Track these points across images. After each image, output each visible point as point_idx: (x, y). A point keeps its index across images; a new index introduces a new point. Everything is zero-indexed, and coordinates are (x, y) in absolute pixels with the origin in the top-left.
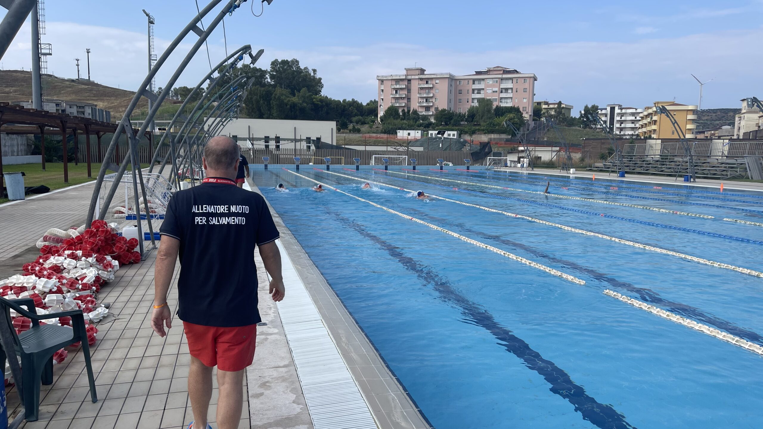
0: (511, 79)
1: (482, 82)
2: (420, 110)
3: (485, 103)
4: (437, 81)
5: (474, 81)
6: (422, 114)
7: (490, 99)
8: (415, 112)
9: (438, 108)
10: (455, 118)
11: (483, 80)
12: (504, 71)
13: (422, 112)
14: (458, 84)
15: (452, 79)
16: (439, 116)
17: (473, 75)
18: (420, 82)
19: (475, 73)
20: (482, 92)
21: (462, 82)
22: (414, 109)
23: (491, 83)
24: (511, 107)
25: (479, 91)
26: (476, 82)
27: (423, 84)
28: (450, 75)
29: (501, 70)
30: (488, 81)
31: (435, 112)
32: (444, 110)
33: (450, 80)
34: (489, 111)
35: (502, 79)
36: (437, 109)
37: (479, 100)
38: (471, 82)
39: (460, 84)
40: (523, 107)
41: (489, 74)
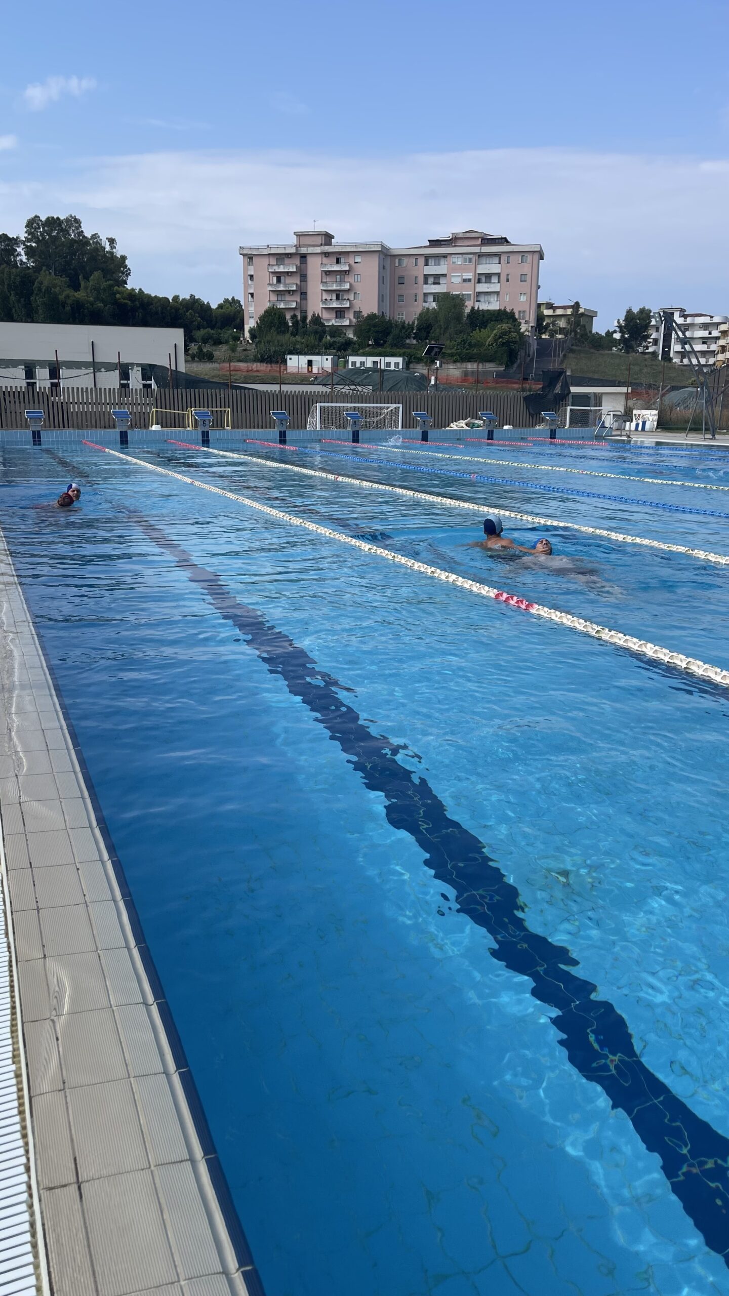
0: (498, 255)
1: (442, 261)
2: (325, 315)
3: (450, 302)
4: (358, 259)
5: (427, 258)
6: (330, 324)
7: (459, 295)
8: (317, 320)
9: (361, 312)
10: (395, 332)
11: (445, 256)
12: (483, 239)
13: (331, 321)
14: (397, 265)
15: (385, 255)
16: (363, 327)
17: (425, 247)
18: (325, 260)
19: (428, 244)
20: (442, 280)
21: (405, 261)
22: (314, 315)
23: (460, 263)
24: (500, 310)
25: (437, 279)
26: (432, 261)
27: (331, 264)
28: (383, 246)
29: (478, 238)
30: (454, 259)
31: (354, 320)
32: (372, 317)
33: (382, 257)
34: (458, 317)
35: (479, 256)
36: (358, 314)
37: (437, 297)
38: (421, 261)
39: (400, 264)
40: (520, 312)
41: (455, 246)
